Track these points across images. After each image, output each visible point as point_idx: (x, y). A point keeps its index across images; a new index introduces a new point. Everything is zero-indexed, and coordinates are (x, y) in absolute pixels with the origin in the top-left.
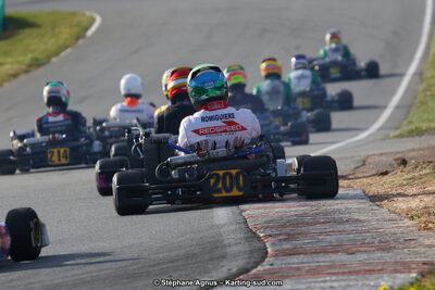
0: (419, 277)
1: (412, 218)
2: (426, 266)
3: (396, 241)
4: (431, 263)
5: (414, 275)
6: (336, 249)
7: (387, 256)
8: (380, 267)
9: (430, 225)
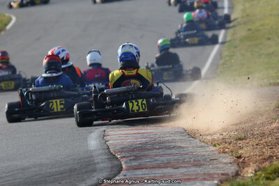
0: (219, 183)
1: (215, 146)
2: (223, 176)
3: (205, 160)
4: (227, 174)
5: (216, 182)
6: (166, 165)
7: (199, 170)
8: (194, 177)
9: (227, 150)
